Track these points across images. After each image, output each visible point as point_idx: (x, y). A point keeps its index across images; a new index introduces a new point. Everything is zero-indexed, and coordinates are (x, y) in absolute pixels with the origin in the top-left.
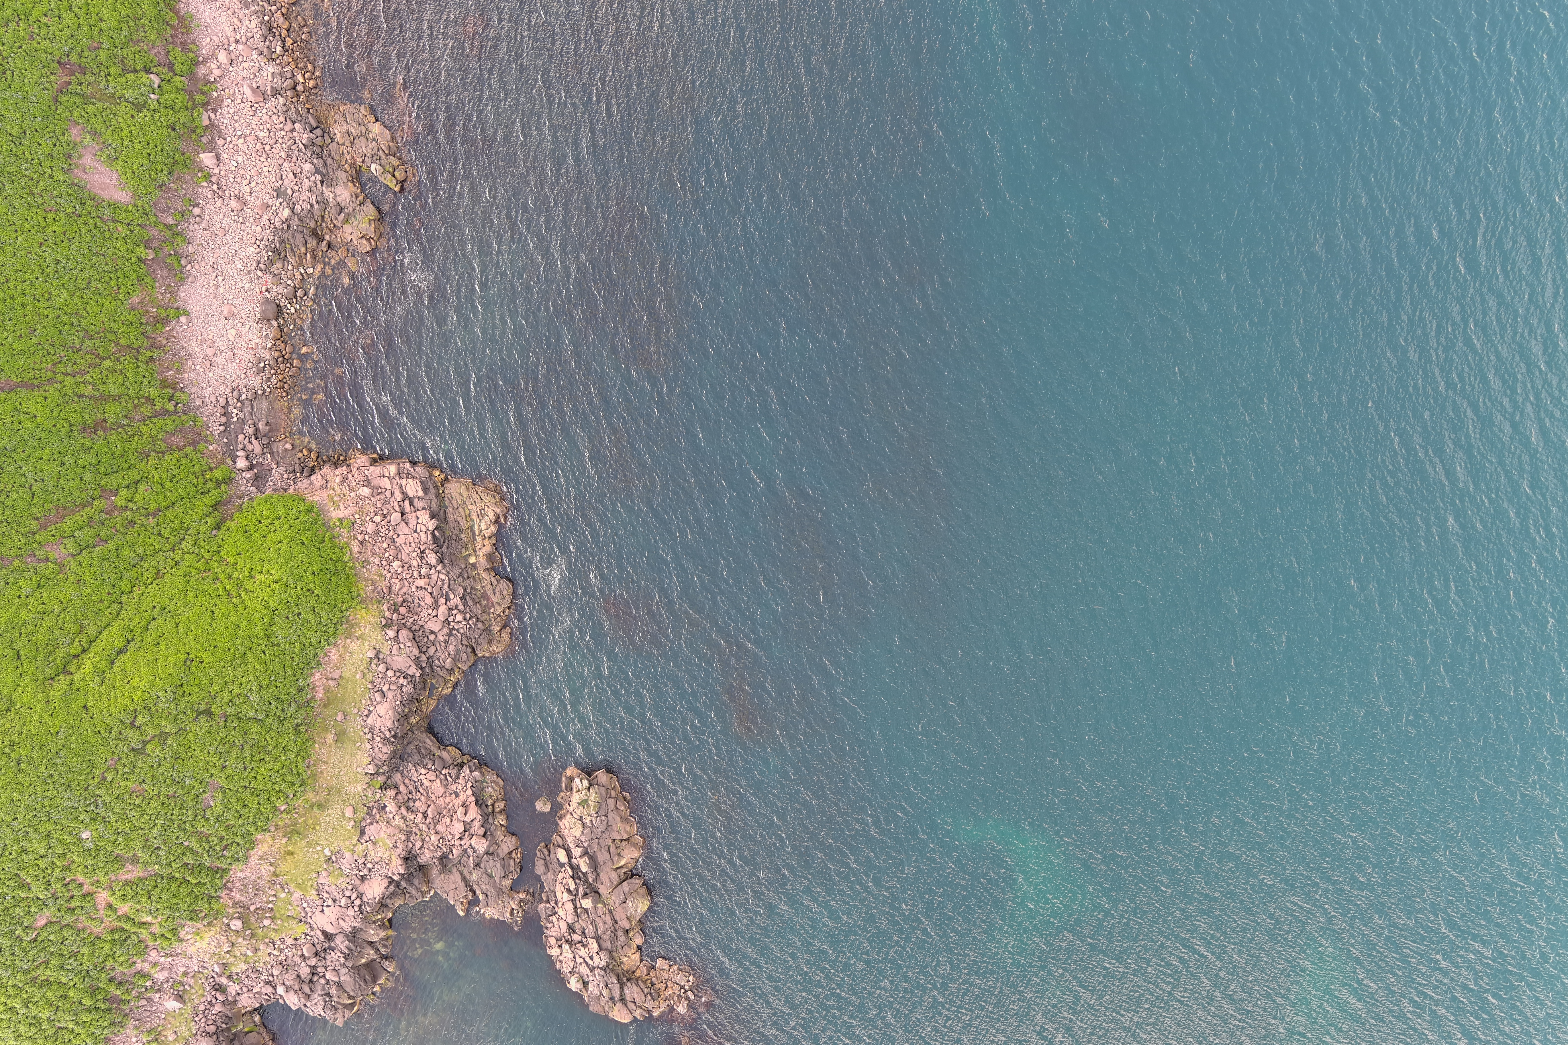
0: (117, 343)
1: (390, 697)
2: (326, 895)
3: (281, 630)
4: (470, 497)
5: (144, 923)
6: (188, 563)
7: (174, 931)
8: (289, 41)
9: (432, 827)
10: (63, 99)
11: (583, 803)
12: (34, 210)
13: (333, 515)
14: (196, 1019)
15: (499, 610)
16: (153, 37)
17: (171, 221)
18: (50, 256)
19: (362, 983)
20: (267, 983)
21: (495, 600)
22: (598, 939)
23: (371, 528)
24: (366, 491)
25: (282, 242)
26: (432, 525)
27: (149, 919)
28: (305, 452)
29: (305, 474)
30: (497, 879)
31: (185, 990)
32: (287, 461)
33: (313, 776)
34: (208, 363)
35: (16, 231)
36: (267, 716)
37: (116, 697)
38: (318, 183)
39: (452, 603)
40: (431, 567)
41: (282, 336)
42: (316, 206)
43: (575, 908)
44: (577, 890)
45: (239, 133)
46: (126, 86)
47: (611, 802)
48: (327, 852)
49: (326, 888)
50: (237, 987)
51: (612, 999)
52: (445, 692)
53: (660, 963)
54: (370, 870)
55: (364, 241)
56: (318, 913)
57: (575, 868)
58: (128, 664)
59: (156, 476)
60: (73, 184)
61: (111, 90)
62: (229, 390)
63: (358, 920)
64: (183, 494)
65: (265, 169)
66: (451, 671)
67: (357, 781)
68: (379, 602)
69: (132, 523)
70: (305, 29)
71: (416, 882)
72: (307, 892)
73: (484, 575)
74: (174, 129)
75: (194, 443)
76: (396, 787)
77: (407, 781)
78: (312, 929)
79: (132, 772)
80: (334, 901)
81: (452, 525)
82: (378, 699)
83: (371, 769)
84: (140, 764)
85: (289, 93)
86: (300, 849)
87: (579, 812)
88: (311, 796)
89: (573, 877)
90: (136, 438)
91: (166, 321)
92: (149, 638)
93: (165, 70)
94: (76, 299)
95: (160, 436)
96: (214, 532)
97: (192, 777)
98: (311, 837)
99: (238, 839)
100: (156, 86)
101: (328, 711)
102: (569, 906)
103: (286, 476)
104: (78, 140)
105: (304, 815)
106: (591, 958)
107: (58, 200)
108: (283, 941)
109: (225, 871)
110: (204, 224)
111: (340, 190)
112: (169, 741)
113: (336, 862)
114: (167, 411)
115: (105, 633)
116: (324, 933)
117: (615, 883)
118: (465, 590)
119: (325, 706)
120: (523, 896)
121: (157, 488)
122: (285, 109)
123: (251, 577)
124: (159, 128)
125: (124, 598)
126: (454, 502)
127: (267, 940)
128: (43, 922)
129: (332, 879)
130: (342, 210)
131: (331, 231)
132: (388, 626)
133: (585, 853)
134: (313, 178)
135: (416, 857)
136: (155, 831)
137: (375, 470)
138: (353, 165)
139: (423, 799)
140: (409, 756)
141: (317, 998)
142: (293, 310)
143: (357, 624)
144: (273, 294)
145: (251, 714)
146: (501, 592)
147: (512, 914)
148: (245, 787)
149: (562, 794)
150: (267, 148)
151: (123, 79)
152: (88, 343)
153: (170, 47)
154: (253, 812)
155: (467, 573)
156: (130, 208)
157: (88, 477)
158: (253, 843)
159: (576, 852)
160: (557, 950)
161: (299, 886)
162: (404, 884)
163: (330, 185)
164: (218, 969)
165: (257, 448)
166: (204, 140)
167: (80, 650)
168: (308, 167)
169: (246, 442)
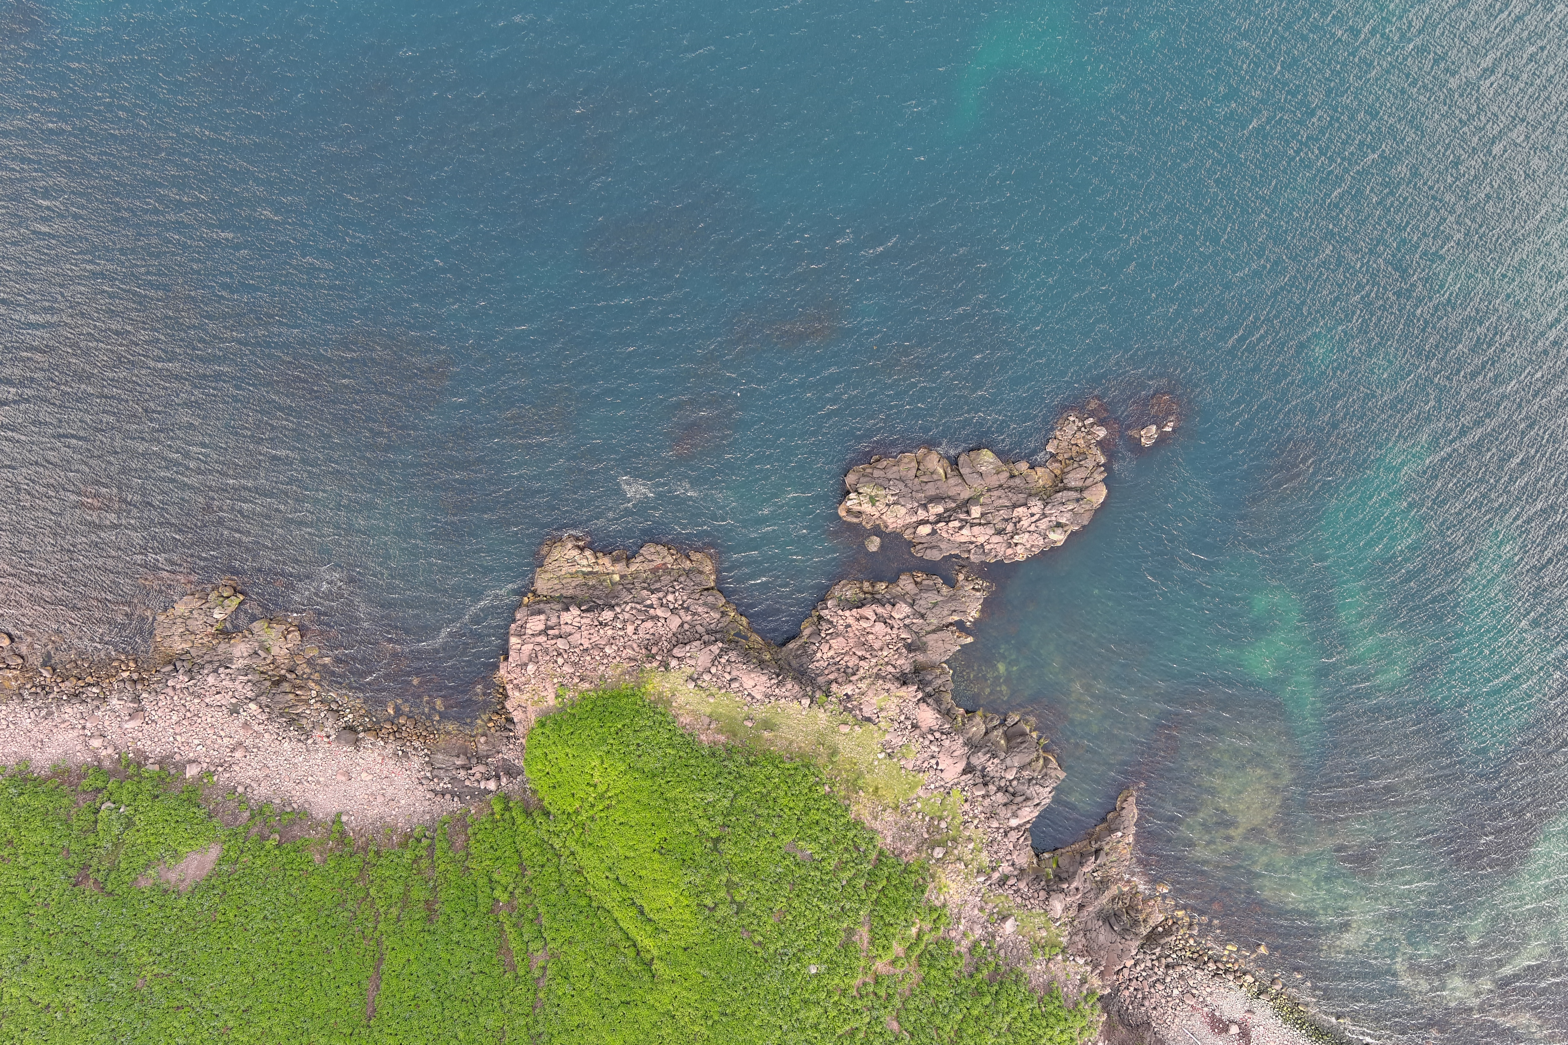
0: (355, 881)
1: (737, 673)
2: (926, 764)
3: (651, 763)
4: (553, 571)
5: (918, 935)
6: (574, 843)
7: (932, 909)
8: (89, 680)
9: (874, 653)
10: (109, 887)
11: (873, 500)
12: (210, 930)
13: (551, 703)
14: (1030, 907)
15: (669, 559)
16: (66, 801)
17: (247, 814)
18: (258, 924)
19: (1024, 746)
20: (1006, 835)
21: (659, 562)
22: (1015, 506)
23: (568, 669)
24: (531, 668)
25: (281, 715)
27: (914, 930)
28: (491, 724)
29: (511, 728)
30: (940, 599)
31: (998, 913)
32: (497, 743)
33: (802, 756)
34: (391, 803)
35: (228, 949)
36: (732, 789)
37: (682, 920)
38: (228, 671)
39: (656, 603)
40: (616, 617)
41: (375, 730)
42: (250, 677)
43: (980, 524)
44: (961, 520)
45: (171, 739)
46: (108, 831)
47: (877, 473)
48: (882, 756)
49: (918, 763)
50: (1005, 864)
51: (1078, 500)
52: (745, 623)
53: (1050, 448)
54: (907, 718)
55: (290, 636)
56: (943, 775)
57: (940, 518)
58: (654, 906)
59: (488, 862)
60: (193, 892)
61: (109, 845)
62: (420, 787)
63: (958, 738)
64: (511, 840)
65: (209, 720)
66: (724, 614)
67: (816, 717)
68: (642, 670)
69: (527, 890)
70: (79, 662)
71: (929, 677)
72: (919, 782)
73: (633, 568)
74: (157, 797)
75: (466, 826)
76: (830, 682)
77: (826, 672)
78: (959, 783)
79: (759, 918)
80: (933, 757)
81: (578, 592)
82: (738, 685)
83: (806, 702)
84: (752, 910)
85: (139, 687)
86: (873, 780)
87: (882, 507)
88: (821, 761)
89: (947, 523)
90: (448, 876)
91: (343, 834)
92: (634, 884)
93: (100, 795)
94: (305, 908)
95: (451, 855)
96: (550, 817)
97: (777, 866)
98: (863, 768)
99: (850, 835)
100: (113, 806)
101: (741, 734)
102: (976, 529)
103: (511, 746)
104: (151, 881)
105: (840, 771)
106: (1032, 515)
107: (206, 908)
108: (965, 813)
109: (881, 853)
110: (254, 785)
111: (237, 652)
112: (735, 879)
113: (893, 749)
114: (429, 846)
115: (621, 925)
116: (965, 772)
117: (960, 481)
118: (644, 588)
119: (735, 735)
120: (961, 577)
121: (498, 864)
122: (154, 694)
124: (152, 809)
125: (594, 904)
126: (556, 587)
127: (962, 828)
128: (894, 1024)
129: (911, 756)
130: (256, 653)
131: (277, 667)
132: (667, 666)
133: (925, 507)
134: (223, 676)
135: (904, 674)
136: (823, 907)
137: (513, 657)
138: (214, 636)
139: (846, 659)
140: (802, 666)
141: (1031, 791)
142: (350, 716)
143: (661, 693)
144: (332, 732)
145: (726, 802)
146: (652, 554)
147: (978, 590)
148: (798, 819)
149: (863, 523)
150: (188, 715)
151: (101, 834)
152: (349, 905)
153: (80, 789)
154: (825, 817)
155: (628, 583)
156: (225, 847)
157: (475, 922)
158: (857, 823)
159: (922, 514)
160: (1019, 549)
161: (912, 788)
162: (929, 689)
163: (231, 660)
164: (982, 879)
165: (479, 769)
166: (173, 771)
167: (632, 948)
168: (211, 680)
169: (473, 779)
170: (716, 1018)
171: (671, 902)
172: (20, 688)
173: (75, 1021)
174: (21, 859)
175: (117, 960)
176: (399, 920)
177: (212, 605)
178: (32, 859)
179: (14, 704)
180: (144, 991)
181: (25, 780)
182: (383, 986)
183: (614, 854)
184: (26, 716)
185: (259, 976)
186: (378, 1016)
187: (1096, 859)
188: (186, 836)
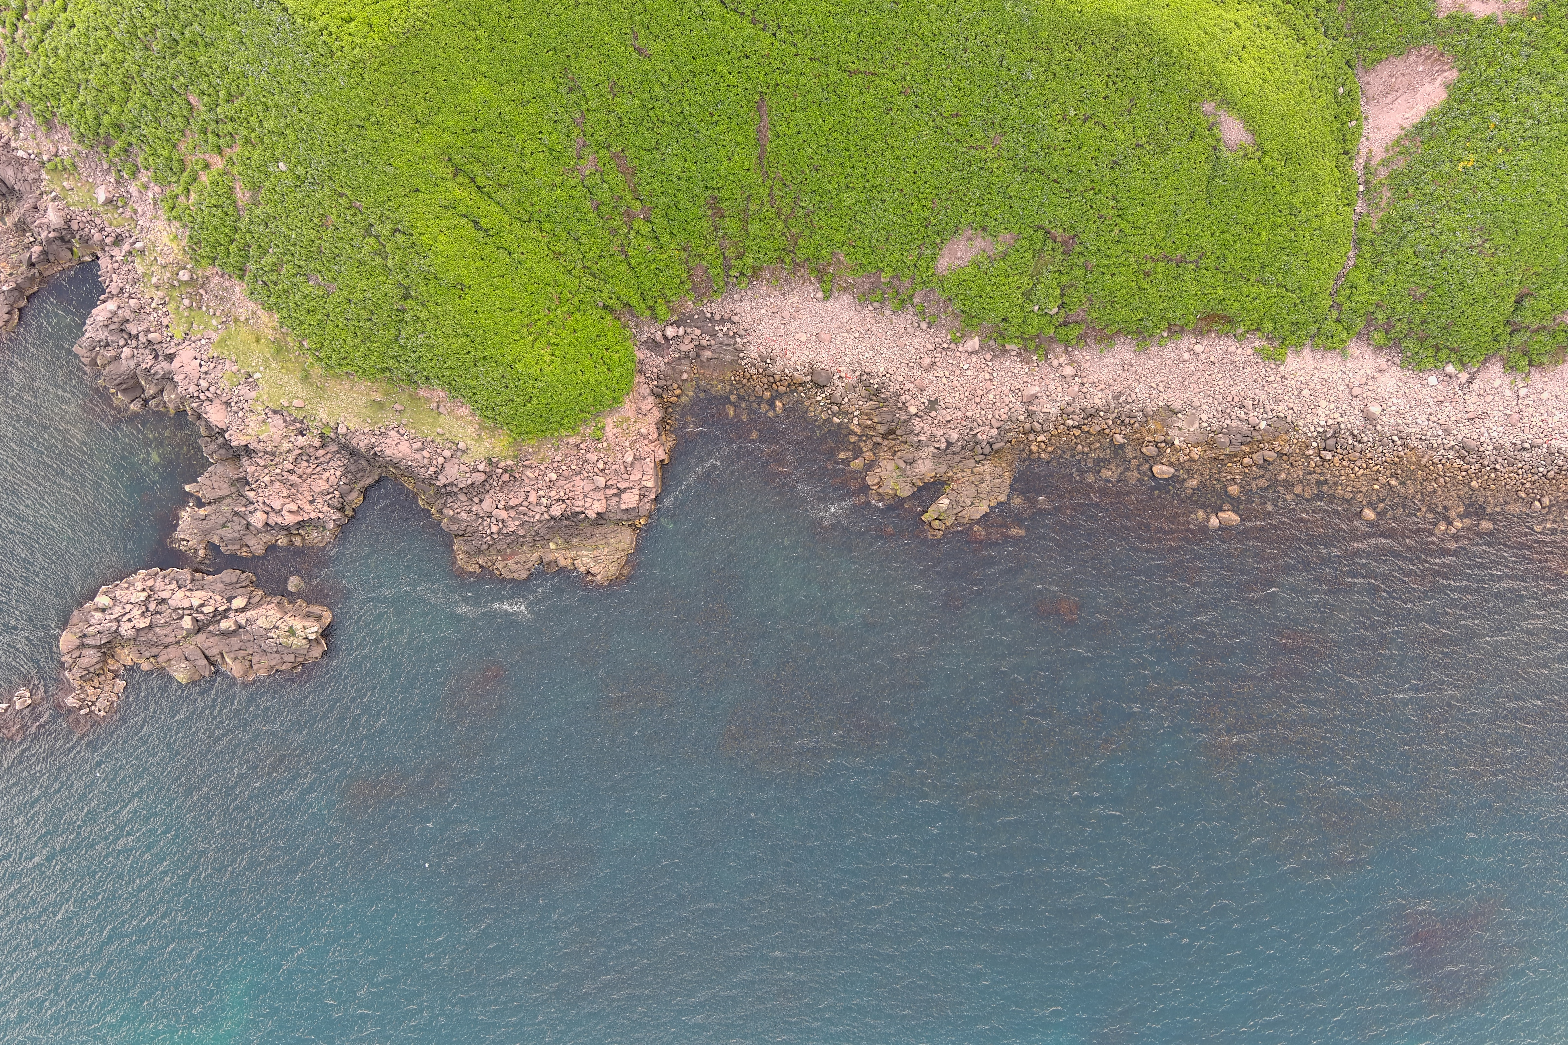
0: (800, 236)
1: (416, 456)
2: (212, 365)
3: (491, 370)
4: (616, 551)
5: (188, 191)
6: (568, 283)
7: (180, 218)
8: (1077, 432)
9: (279, 478)
10: (1040, 235)
11: (292, 632)
12: (935, 191)
13: (609, 420)
14: (86, 213)
15: (499, 565)
16: (1094, 315)
17: (916, 301)
18: (889, 196)
19: (117, 382)
20: (121, 289)
21: (510, 562)
22: (150, 627)
23: (592, 457)
24: (629, 458)
25: (886, 400)
26: (591, 514)
27: (193, 199)
28: (678, 392)
29: (656, 390)
30: (220, 532)
31: (117, 208)
32: (670, 372)
33: (338, 376)
34: (775, 310)
35: (915, 172)
36: (402, 346)
37: (426, 220)
38: (938, 446)
39: (510, 522)
40: (548, 508)
41: (794, 385)
42: (916, 439)
43: (184, 609)
44: (202, 614)
45: (995, 374)
46: (1047, 288)
47: (291, 658)
48: (257, 375)
49: (220, 367)
50: (119, 258)
51: (85, 636)
52: (420, 502)
53: (121, 684)
54: (236, 413)
55: (876, 481)
56: (193, 353)
57: (225, 614)
58: (461, 232)
59: (662, 257)
60: (957, 228)
61: (1045, 274)
62: (746, 326)
63: (184, 393)
64: (642, 280)
65: (957, 394)
66: (440, 512)
67: (330, 414)
68: (516, 457)
70: (1086, 450)
71: (223, 451)
72: (216, 348)
73: (536, 555)
74: (1003, 321)
75: (695, 288)
76: (323, 446)
77: (329, 456)
78: (177, 345)
79: (346, 222)
80: (206, 373)
81: (589, 532)
82: (415, 446)
83: (342, 430)
84: (354, 230)
85: (1027, 426)
86: (261, 350)
87: (282, 626)
88: (317, 371)
89: (216, 609)
90: (703, 242)
91: (820, 280)
92: (488, 251)
93: (1061, 320)
94: (844, 211)
95: (703, 262)
96: (601, 304)
97: (340, 272)
98: (274, 364)
99: (273, 299)
100: (1047, 311)
101: (404, 398)
102: (186, 604)
103: (655, 370)
104: (1000, 239)
105: (297, 361)
106: (130, 620)
107: (942, 214)
108: (166, 314)
109: (242, 277)
110: (911, 330)
111: (929, 464)
112: (378, 260)
113: (246, 382)
114: (730, 269)
115: (498, 209)
116: (173, 356)
117: (207, 652)
118: (523, 536)
119: (410, 395)
120: (201, 553)
121: (650, 256)
122: (1013, 420)
123: (549, 344)
124: (1006, 309)
125: (534, 224)
126: (612, 535)
127: (167, 299)
128: (192, 101)
129: (229, 373)
130: (910, 464)
131: (891, 447)
132: (490, 462)
133: (240, 627)
134: (943, 440)
135: (247, 457)
136: (284, 229)
137: (649, 466)
138: (951, 479)
139: (309, 471)
140: (354, 463)
141: (103, 335)
142: (819, 398)
143: (494, 436)
144: (837, 382)
145: (404, 334)
146: (517, 571)
147: (184, 540)
148: (328, 316)
149: (305, 605)
150: (978, 400)
151: (1055, 285)
152: (802, 213)
153: (1083, 326)
154: (302, 318)
155: (538, 539)
156: (931, 271)
157: (664, 200)
158: (269, 310)
159: (242, 619)
160: (139, 586)
161: (223, 340)
162: (220, 440)
163: (934, 456)
164: (139, 245)
165: (686, 346)
166: (992, 343)
167: (482, 185)
168: (955, 436)
169: (693, 336)
170: (367, 123)
171: (442, 238)
172: (1147, 421)
173: (1055, 106)
174: (1132, 260)
175: (1022, 165)
176: (748, 197)
177: (950, 512)
178: (1121, 260)
179: (1151, 407)
180: (992, 134)
181: (1139, 332)
182: (752, 133)
183: (517, 279)
184: (1139, 395)
185: (880, 145)
186: (752, 104)
187: (30, 256)
188: (970, 283)
